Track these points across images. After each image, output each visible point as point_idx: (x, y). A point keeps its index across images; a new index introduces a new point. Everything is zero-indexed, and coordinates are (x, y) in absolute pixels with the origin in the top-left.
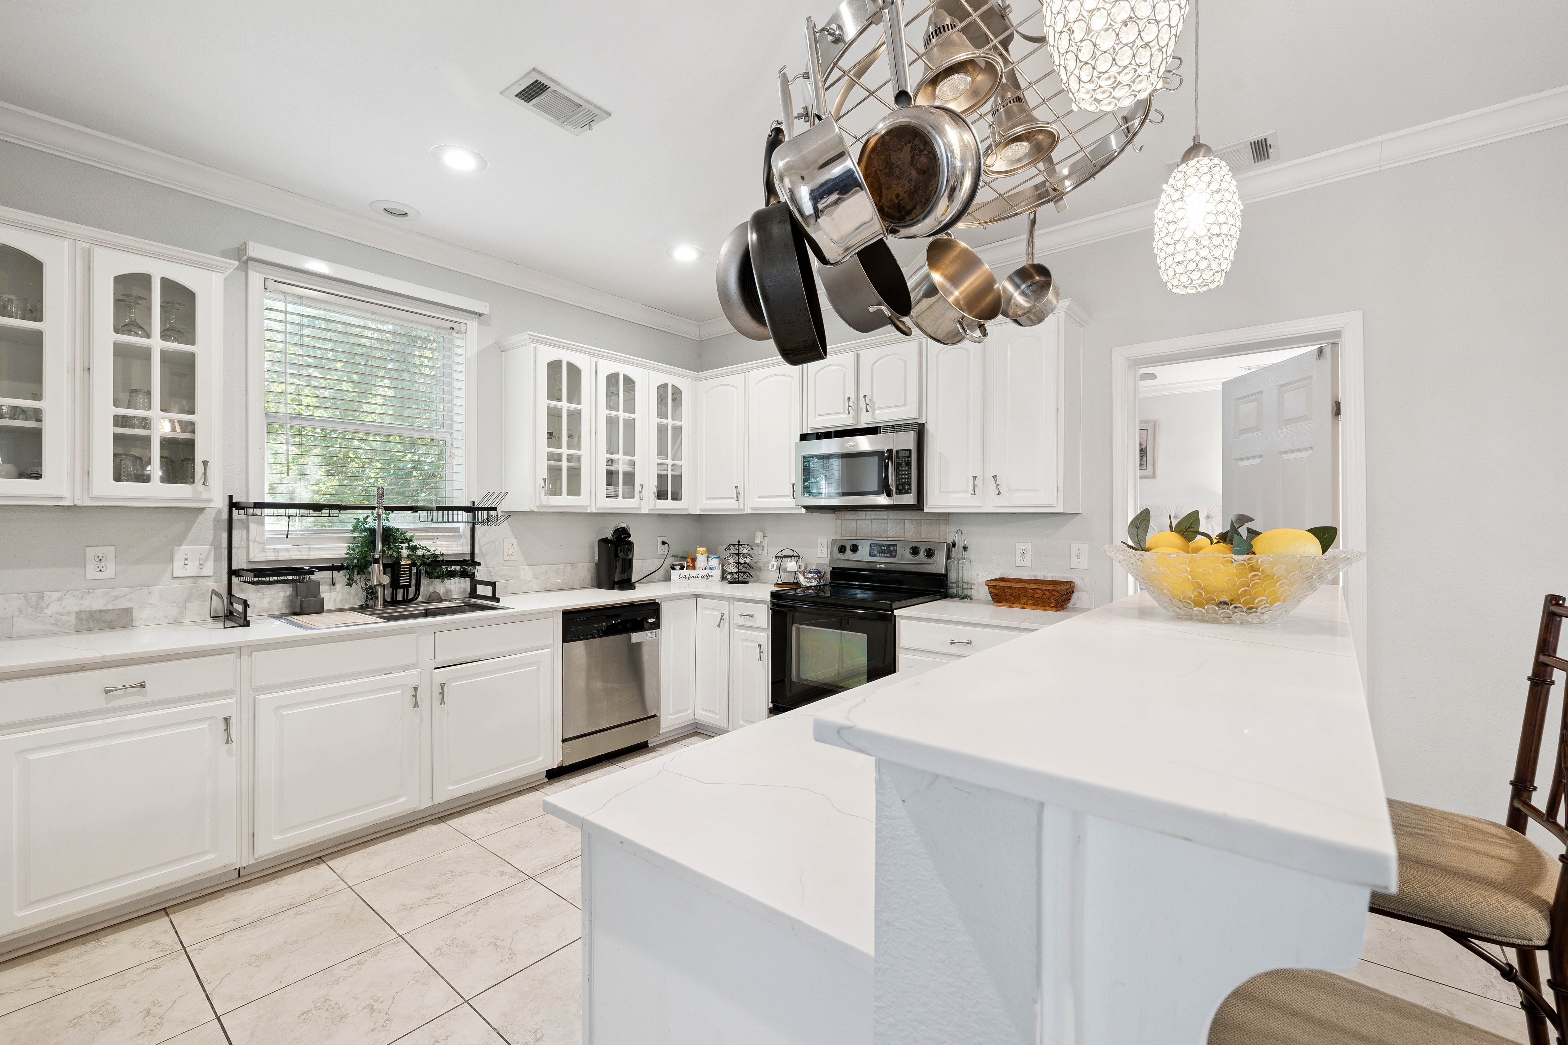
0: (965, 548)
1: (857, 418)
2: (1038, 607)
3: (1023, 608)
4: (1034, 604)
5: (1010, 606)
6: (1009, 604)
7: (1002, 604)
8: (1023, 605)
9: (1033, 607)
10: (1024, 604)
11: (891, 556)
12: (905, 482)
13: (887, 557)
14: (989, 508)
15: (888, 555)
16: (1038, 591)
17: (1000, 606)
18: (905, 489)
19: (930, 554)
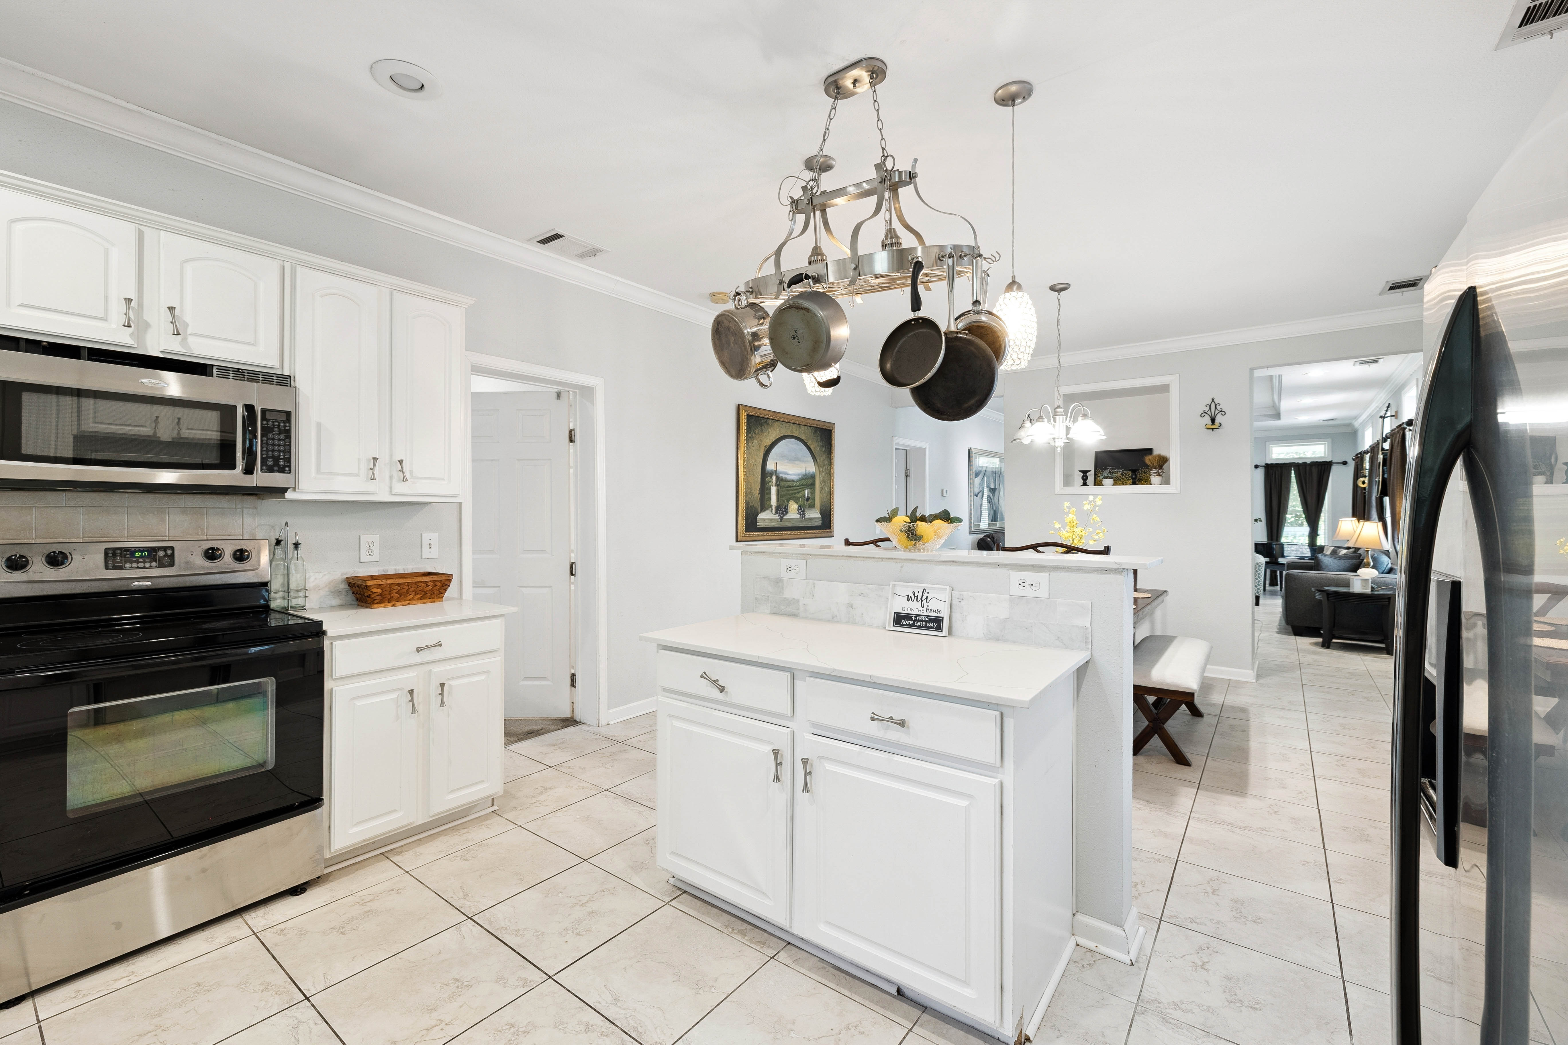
0: (296, 545)
1: (140, 336)
2: (425, 601)
3: (409, 604)
4: (421, 598)
5: (393, 605)
6: (392, 604)
7: (383, 605)
8: (409, 602)
9: (420, 601)
10: (410, 600)
11: (161, 565)
12: (279, 456)
13: (151, 567)
14: (384, 496)
15: (154, 564)
16: (420, 584)
17: (381, 607)
18: (279, 466)
19: (240, 556)
